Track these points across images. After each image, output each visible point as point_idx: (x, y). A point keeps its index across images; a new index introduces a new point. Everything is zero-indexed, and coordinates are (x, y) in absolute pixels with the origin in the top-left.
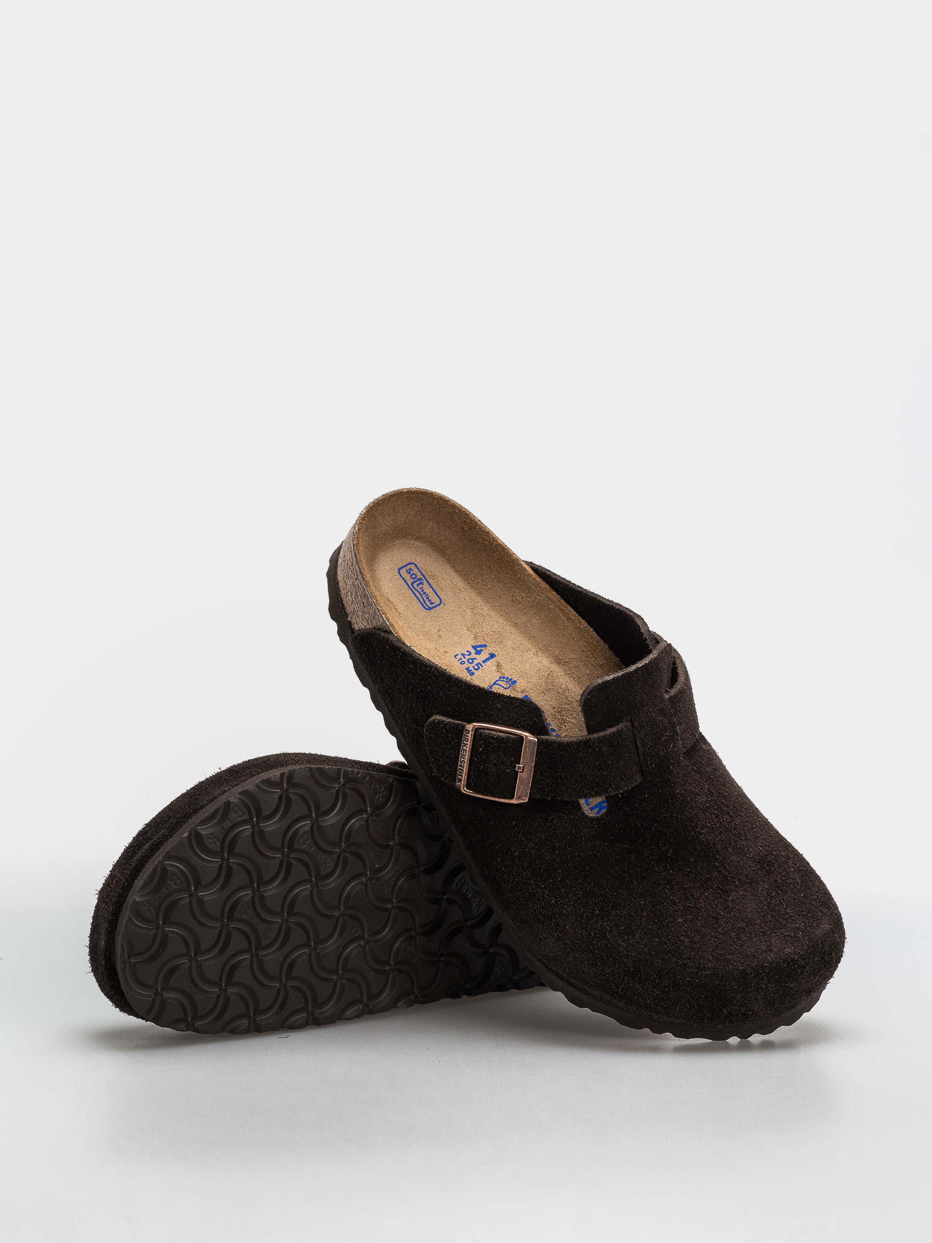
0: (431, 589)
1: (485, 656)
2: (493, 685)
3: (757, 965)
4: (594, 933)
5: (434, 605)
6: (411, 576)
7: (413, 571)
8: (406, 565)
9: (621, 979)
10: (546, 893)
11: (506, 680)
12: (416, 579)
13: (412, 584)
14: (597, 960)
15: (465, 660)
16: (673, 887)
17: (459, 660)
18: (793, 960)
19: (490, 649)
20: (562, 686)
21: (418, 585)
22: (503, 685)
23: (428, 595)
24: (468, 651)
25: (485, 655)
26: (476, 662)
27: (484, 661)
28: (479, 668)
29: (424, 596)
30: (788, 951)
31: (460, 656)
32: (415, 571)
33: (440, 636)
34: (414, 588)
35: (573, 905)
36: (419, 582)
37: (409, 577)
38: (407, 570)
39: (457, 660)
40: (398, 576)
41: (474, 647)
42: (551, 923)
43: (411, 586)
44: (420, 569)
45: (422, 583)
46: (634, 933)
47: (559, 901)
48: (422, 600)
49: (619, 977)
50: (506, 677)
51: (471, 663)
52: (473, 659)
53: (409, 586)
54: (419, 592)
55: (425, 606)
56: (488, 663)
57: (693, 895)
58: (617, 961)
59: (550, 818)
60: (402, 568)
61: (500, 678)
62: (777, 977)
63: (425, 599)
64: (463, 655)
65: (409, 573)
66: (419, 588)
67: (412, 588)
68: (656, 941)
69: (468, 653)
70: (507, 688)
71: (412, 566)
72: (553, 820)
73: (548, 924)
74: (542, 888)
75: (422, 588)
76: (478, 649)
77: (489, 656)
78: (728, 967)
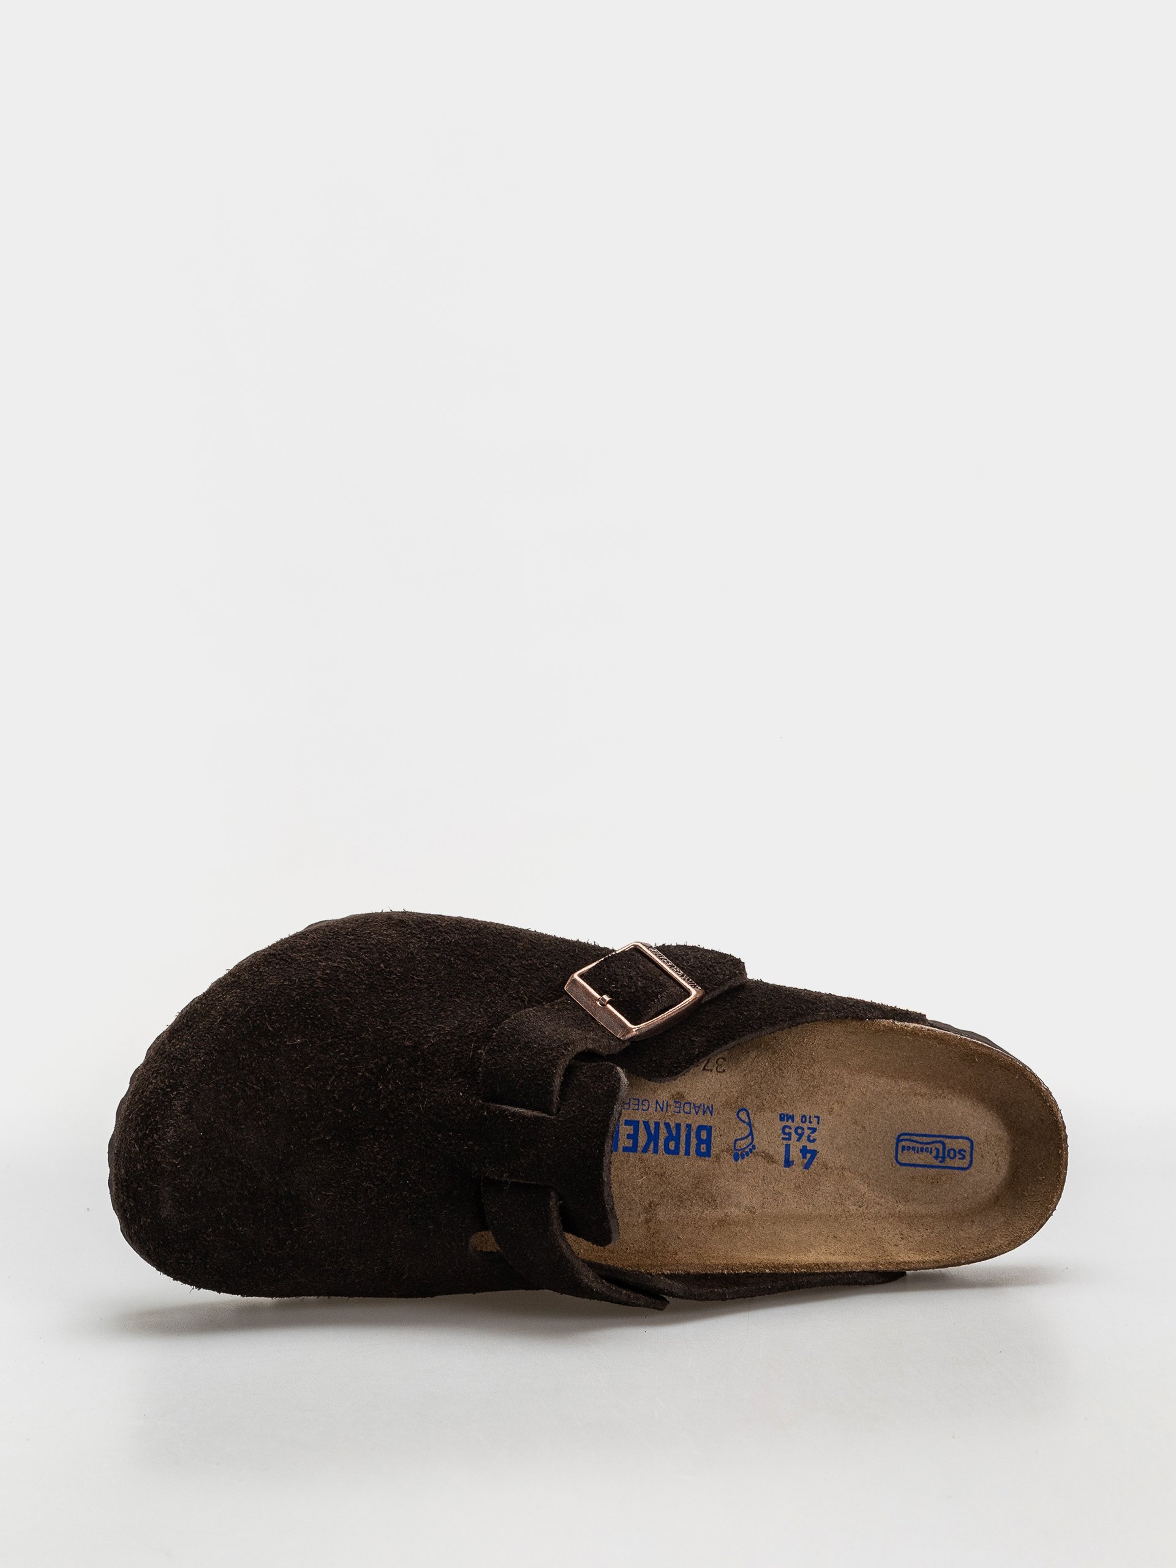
0: (922, 1163)
1: (793, 1154)
2: (751, 1131)
5: (900, 1149)
6: (954, 1150)
7: (960, 1159)
8: (971, 1156)
11: (746, 1150)
12: (946, 1153)
13: (944, 1144)
15: (805, 1126)
17: (810, 1117)
19: (797, 1169)
20: (689, 1203)
21: (937, 1150)
22: (743, 1142)
23: (918, 1152)
24: (814, 1140)
25: (795, 1154)
26: (794, 1137)
27: (788, 1147)
28: (784, 1133)
29: (920, 1146)
30: (169, 1132)
31: (814, 1125)
32: (957, 1163)
33: (856, 1123)
34: (936, 1142)
36: (941, 1155)
37: (955, 1147)
38: (965, 1151)
39: (813, 1116)
40: (964, 1134)
41: (814, 1153)
43: (941, 1139)
44: (956, 1171)
45: (936, 1157)
48: (915, 1138)
50: (750, 1155)
51: (797, 1129)
52: (800, 1136)
53: (943, 1136)
54: (928, 1143)
55: (906, 1137)
56: (782, 1150)
60: (972, 1148)
61: (754, 1147)
63: (914, 1144)
64: (814, 1130)
65: (960, 1151)
66: (933, 1149)
67: (938, 1139)
69: (811, 1139)
70: (735, 1143)
71: (964, 1163)
75: (931, 1153)
76: (808, 1156)
77: (791, 1159)
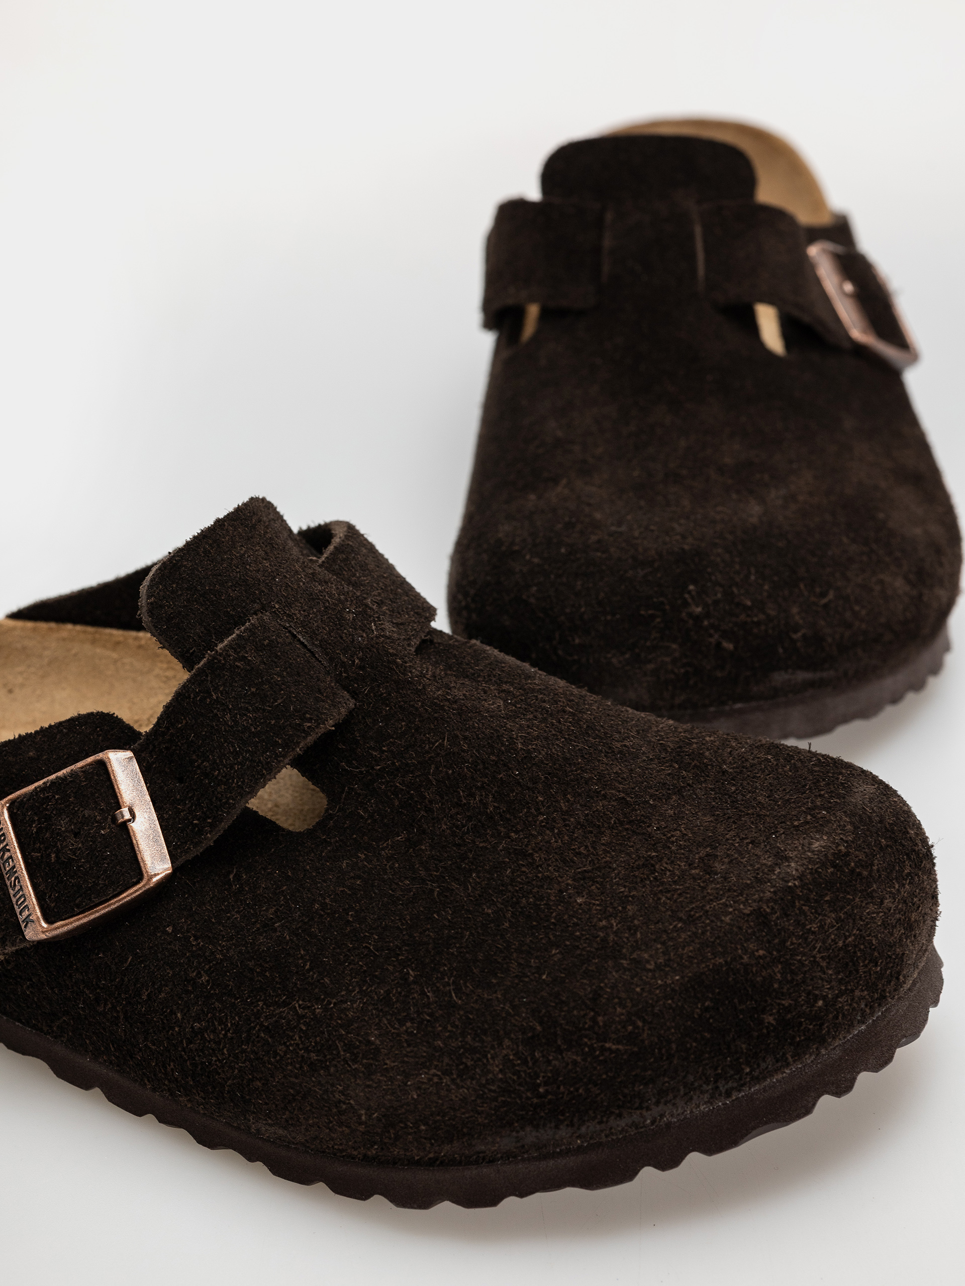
3: (775, 892)
4: (428, 1015)
9: (530, 1064)
10: (297, 1005)
14: (464, 1060)
16: (533, 859)
18: (838, 855)
30: (820, 846)
35: (361, 992)
42: (339, 1052)
46: (505, 966)
47: (330, 1003)
49: (525, 1062)
57: (580, 853)
58: (502, 1032)
59: (231, 876)
62: (827, 898)
68: (555, 954)
72: (238, 877)
73: (333, 1059)
74: (285, 1004)
78: (722, 921)
